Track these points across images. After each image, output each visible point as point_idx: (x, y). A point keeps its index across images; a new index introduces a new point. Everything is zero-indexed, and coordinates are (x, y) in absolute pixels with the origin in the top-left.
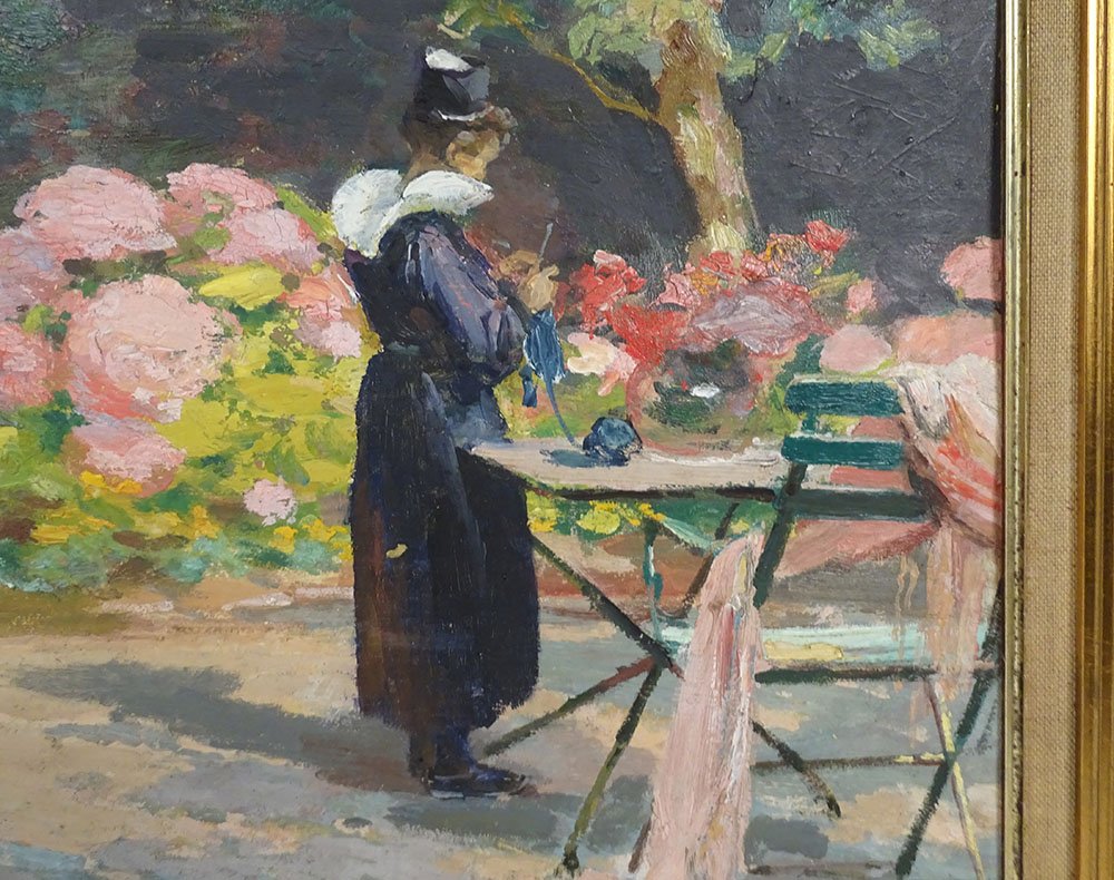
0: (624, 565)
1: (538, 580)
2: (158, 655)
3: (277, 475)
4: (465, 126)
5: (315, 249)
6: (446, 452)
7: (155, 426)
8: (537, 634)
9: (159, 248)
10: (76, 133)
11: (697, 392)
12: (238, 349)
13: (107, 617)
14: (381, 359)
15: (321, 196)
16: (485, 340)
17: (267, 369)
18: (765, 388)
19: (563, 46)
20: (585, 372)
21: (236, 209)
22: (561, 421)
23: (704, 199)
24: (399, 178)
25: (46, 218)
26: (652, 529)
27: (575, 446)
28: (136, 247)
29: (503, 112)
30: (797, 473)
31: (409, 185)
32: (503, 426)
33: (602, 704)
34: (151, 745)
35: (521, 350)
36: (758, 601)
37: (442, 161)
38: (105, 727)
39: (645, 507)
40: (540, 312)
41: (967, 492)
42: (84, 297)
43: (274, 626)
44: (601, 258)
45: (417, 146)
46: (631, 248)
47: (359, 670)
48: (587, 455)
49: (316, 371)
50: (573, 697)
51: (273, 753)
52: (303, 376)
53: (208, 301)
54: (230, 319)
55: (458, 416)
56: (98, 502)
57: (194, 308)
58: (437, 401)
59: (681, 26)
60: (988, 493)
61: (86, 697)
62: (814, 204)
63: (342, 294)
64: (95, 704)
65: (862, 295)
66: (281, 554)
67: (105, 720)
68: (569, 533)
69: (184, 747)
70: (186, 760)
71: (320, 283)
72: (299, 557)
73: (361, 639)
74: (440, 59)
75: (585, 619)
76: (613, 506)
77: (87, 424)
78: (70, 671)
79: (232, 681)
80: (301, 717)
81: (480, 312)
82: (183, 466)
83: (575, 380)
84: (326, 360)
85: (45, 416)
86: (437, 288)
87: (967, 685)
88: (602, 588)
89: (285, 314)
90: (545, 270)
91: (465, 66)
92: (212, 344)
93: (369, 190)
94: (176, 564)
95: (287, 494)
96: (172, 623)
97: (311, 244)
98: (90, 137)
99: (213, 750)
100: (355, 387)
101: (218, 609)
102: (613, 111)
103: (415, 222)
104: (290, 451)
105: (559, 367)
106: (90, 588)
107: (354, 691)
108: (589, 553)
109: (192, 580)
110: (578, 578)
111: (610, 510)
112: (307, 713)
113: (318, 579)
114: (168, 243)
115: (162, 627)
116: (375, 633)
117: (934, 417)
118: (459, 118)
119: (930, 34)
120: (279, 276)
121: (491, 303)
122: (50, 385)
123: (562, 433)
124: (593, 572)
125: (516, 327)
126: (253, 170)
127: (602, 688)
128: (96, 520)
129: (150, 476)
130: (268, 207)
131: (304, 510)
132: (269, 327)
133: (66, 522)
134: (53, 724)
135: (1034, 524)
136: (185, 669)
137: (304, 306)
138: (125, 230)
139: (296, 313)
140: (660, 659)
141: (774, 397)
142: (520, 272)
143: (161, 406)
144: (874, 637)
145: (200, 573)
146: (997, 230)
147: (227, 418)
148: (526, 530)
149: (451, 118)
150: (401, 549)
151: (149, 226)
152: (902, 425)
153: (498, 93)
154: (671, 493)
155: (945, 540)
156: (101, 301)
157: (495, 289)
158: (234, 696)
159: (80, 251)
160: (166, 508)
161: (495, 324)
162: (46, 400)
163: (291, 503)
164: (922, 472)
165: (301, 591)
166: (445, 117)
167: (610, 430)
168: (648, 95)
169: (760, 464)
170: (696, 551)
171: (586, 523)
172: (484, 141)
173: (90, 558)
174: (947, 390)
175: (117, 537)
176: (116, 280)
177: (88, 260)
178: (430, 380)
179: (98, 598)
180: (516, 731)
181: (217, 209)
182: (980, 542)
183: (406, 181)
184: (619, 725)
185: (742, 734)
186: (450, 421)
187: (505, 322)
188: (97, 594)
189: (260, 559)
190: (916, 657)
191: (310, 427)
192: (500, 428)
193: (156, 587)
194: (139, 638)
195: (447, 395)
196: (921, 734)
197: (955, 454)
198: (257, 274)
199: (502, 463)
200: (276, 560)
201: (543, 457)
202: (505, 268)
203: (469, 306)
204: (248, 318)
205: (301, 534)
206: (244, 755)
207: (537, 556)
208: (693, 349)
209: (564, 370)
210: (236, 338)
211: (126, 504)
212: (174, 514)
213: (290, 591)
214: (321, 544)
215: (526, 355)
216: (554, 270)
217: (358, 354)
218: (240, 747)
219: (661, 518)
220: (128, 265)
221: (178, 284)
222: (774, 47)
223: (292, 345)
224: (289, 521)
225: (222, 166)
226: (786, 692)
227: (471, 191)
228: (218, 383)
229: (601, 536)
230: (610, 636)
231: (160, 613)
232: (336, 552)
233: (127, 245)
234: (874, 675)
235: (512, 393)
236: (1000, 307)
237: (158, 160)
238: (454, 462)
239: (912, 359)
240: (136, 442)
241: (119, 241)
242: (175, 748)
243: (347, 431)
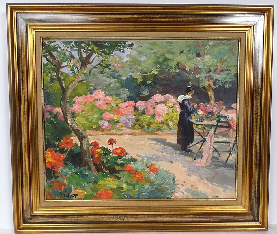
0: (202, 131)
2: (160, 137)
3: (172, 121)
4: (190, 92)
5: (176, 102)
7: (162, 117)
8: (194, 137)
10: (157, 91)
11: (209, 116)
12: (169, 110)
17: (172, 112)
18: (215, 116)
19: (199, 85)
21: (170, 98)
22: (197, 118)
23: (210, 99)
25: (154, 98)
26: (204, 128)
27: (198, 120)
29: (193, 91)
30: (218, 123)
33: (199, 144)
34: (159, 145)
35: (194, 111)
36: (214, 135)
37: (188, 95)
39: (204, 126)
40: (196, 108)
41: (233, 126)
43: (170, 135)
44: (201, 103)
45: (186, 93)
46: (204, 103)
47: (178, 139)
50: (196, 143)
51: (169, 147)
52: (175, 113)
53: (167, 106)
56: (156, 123)
58: (186, 115)
59: (209, 84)
60: (235, 126)
61: (154, 140)
62: (220, 100)
65: (224, 108)
67: (155, 143)
71: (177, 105)
72: (173, 129)
73: (178, 137)
74: (189, 86)
75: (198, 136)
76: (201, 126)
77: (156, 116)
78: (152, 138)
79: (166, 140)
80: (172, 143)
82: (164, 120)
83: (198, 114)
84: (177, 112)
86: (187, 105)
87: (233, 144)
88: (200, 133)
91: (191, 87)
92: (167, 110)
93: (181, 97)
94: (162, 129)
95: (172, 123)
98: (159, 92)
99: (164, 146)
101: (165, 133)
102: (203, 91)
103: (185, 100)
104: (173, 119)
108: (199, 130)
110: (197, 132)
113: (174, 131)
114: (164, 101)
115: (160, 135)
116: (179, 136)
117: (231, 119)
119: (231, 85)
120: (173, 104)
121: (191, 107)
125: (193, 109)
126: (171, 95)
127: (199, 142)
129: (161, 121)
130: (173, 98)
131: (174, 125)
132: (172, 108)
133: (153, 125)
134: (151, 143)
135: (239, 129)
136: (162, 138)
138: (160, 100)
139: (174, 107)
140: (205, 140)
141: (216, 116)
142: (194, 104)
143: (162, 115)
144: (224, 139)
145: (164, 130)
146: (237, 103)
147: (168, 116)
148: (193, 127)
150: (182, 129)
151: (163, 99)
152: (228, 120)
153: (193, 89)
154: (206, 125)
155: (231, 130)
156: (158, 106)
159: (157, 101)
161: (191, 109)
162: (153, 114)
164: (229, 124)
166: (188, 91)
167: (201, 119)
168: (206, 90)
169: (214, 122)
170: (208, 130)
171: (198, 127)
172: (192, 93)
173: (155, 128)
174: (232, 116)
175: (157, 126)
178: (185, 113)
179: (155, 132)
180: (191, 146)
181: (168, 98)
182: (234, 131)
183: (184, 96)
185: (212, 147)
186: (187, 117)
187: (192, 109)
189: (169, 129)
190: (228, 141)
191: (175, 117)
192: (191, 118)
193: (160, 131)
194: (158, 135)
196: (228, 149)
197: (232, 122)
198: (171, 104)
200: (171, 129)
201: (195, 121)
203: (189, 107)
205: (173, 127)
208: (209, 112)
211: (158, 123)
212: (163, 124)
213: (172, 132)
216: (197, 104)
218: (167, 146)
219: (205, 127)
220: (160, 103)
221: (164, 104)
222: (217, 86)
223: (174, 110)
225: (169, 94)
226: (216, 144)
227: (190, 97)
228: (167, 113)
229: (200, 128)
230: (200, 137)
231: (160, 133)
232: (176, 129)
234: (224, 143)
235: (193, 115)
236: (237, 109)
237: (164, 94)
238: (187, 121)
239: (229, 114)
240: (160, 118)
242: (161, 146)
243: (178, 118)
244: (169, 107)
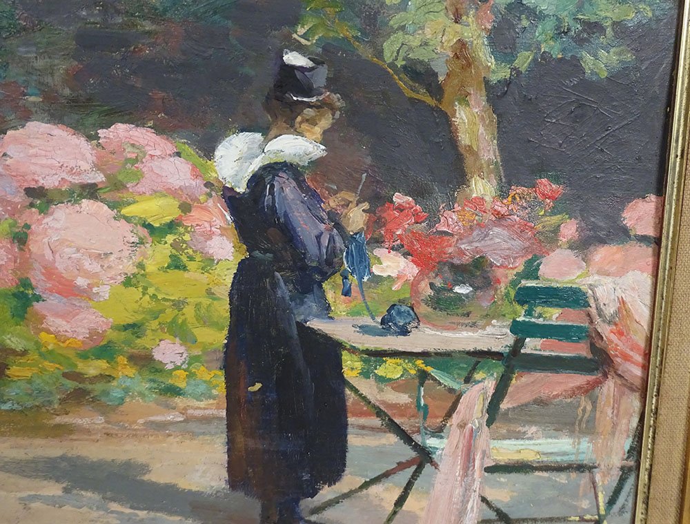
0: (404, 399)
1: (348, 407)
2: (94, 451)
3: (175, 337)
4: (309, 105)
5: (202, 186)
6: (290, 324)
7: (91, 303)
8: (346, 442)
9: (93, 182)
10: (32, 99)
11: (457, 289)
12: (148, 253)
13: (58, 426)
14: (247, 262)
15: (207, 149)
16: (318, 252)
17: (168, 267)
18: (502, 288)
19: (380, 54)
20: (385, 275)
21: (147, 156)
22: (367, 306)
23: (469, 161)
24: (262, 138)
25: (11, 158)
26: (423, 376)
27: (375, 323)
28: (77, 180)
29: (335, 97)
30: (519, 343)
31: (269, 144)
32: (328, 308)
33: (386, 484)
34: (90, 508)
35: (342, 258)
36: (489, 423)
37: (292, 128)
38: (60, 497)
39: (419, 362)
40: (356, 234)
41: (626, 358)
42: (40, 214)
43: (173, 433)
44: (398, 198)
45: (275, 116)
46: (419, 193)
47: (229, 463)
48: (383, 328)
49: (203, 269)
50: (368, 480)
51: (172, 513)
52: (194, 271)
53: (127, 219)
54: (144, 232)
55: (298, 301)
56: (51, 352)
57: (118, 224)
58: (284, 291)
59: (462, 44)
60: (639, 359)
61: (45, 478)
62: (541, 169)
63: (219, 217)
64: (52, 483)
65: (570, 229)
66: (178, 387)
67: (59, 493)
68: (369, 378)
69: (112, 509)
70: (114, 517)
71: (206, 209)
72: (189, 390)
73: (231, 443)
74: (294, 59)
75: (378, 432)
76: (398, 361)
77: (43, 301)
78: (34, 461)
79: (145, 468)
80: (190, 491)
81: (315, 232)
82: (111, 330)
83: (377, 280)
84: (209, 262)
85: (14, 295)
86: (286, 215)
87: (616, 475)
88: (389, 413)
89: (181, 230)
90: (360, 205)
91: (310, 64)
92: (130, 248)
93: (240, 147)
94: (106, 393)
95: (182, 349)
96: (104, 431)
97: (199, 182)
98: (43, 102)
99: (132, 511)
100: (229, 280)
101: (135, 422)
102: (411, 99)
103: (272, 169)
104: (184, 321)
105: (367, 270)
106: (47, 408)
107: (226, 475)
108: (381, 390)
109: (116, 403)
110: (374, 406)
111: (397, 364)
112: (194, 489)
113: (202, 404)
114: (99, 178)
115: (97, 433)
116: (240, 439)
117: (610, 310)
118: (305, 99)
119: (629, 57)
120: (177, 203)
121: (323, 226)
122: (16, 274)
123: (368, 313)
124: (384, 402)
125: (339, 243)
126: (159, 130)
127: (386, 475)
128: (52, 364)
129: (88, 336)
130: (170, 155)
131: (193, 359)
132: (170, 238)
133: (29, 365)
134: (24, 494)
135: (667, 380)
136: (113, 460)
137: (194, 224)
138: (68, 168)
139: (189, 229)
140: (425, 457)
141: (507, 295)
142: (343, 206)
143: (95, 290)
144: (561, 446)
145: (122, 399)
146: (660, 190)
147: (141, 299)
148: (342, 375)
149: (299, 99)
150: (258, 386)
151: (85, 166)
152: (589, 315)
153: (332, 84)
154: (437, 354)
155: (610, 387)
156: (52, 218)
157: (326, 217)
158: (146, 478)
159: (37, 182)
160: (98, 358)
161: (325, 241)
162: (14, 284)
163: (185, 355)
164: (599, 344)
165: (190, 412)
166: (295, 98)
167: (399, 313)
168: (436, 90)
169: (495, 336)
170: (451, 390)
171: (380, 371)
172: (322, 115)
173: (47, 388)
174: (619, 293)
175: (65, 375)
176: (63, 203)
177: (42, 188)
178: (280, 277)
179: (53, 414)
180: (330, 500)
181: (134, 156)
182: (632, 389)
183: (267, 141)
184: (396, 497)
185: (474, 503)
186: (293, 304)
187: (332, 239)
188: (52, 412)
189: (163, 390)
190: (585, 459)
191: (198, 306)
192: (326, 310)
193: (93, 407)
194: (81, 440)
195: (291, 287)
196: (585, 504)
197: (621, 333)
198: (162, 202)
199: (327, 332)
200: (175, 391)
201: (354, 329)
202: (333, 203)
203: (307, 227)
204: (156, 232)
205: (191, 375)
206: (152, 514)
207: (348, 392)
208: (456, 261)
209: (370, 273)
210: (148, 245)
211: (71, 354)
212: (105, 361)
213: (183, 411)
214: (205, 382)
215: (345, 263)
216: (366, 206)
217: (231, 258)
218: (149, 509)
219: (429, 369)
220: (70, 193)
221: (106, 207)
222: (524, 60)
223: (186, 251)
224: (183, 366)
225: (137, 126)
226: (503, 478)
227: (311, 150)
228: (134, 275)
229: (390, 380)
230: (393, 443)
231: (96, 424)
232: (214, 387)
233: (69, 178)
234: (559, 468)
235: (334, 287)
236: (658, 241)
237: (91, 120)
238: (295, 331)
239: (600, 272)
240: (77, 314)
241: (64, 175)
242: (106, 510)
243: (223, 309)
244: (149, 227)
